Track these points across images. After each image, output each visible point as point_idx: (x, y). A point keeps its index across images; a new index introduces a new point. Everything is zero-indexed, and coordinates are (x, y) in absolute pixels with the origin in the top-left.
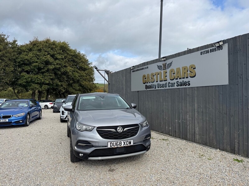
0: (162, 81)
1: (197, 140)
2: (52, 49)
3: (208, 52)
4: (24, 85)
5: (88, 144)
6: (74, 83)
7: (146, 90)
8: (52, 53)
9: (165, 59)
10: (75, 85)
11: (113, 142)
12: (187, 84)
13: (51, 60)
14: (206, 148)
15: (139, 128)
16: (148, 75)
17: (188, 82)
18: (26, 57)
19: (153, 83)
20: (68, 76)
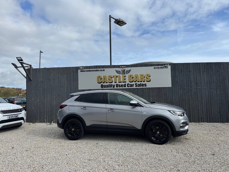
0: (121, 82)
3: (159, 68)
17: (145, 84)
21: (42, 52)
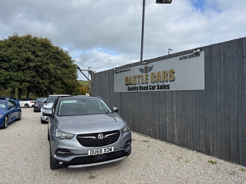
0: (144, 84)
1: (175, 141)
2: (33, 45)
3: (186, 58)
4: (2, 83)
5: (67, 152)
6: (56, 80)
7: (128, 91)
8: (33, 49)
9: (146, 62)
10: (57, 83)
11: (93, 150)
12: (167, 87)
13: (32, 57)
14: (184, 150)
15: (120, 134)
16: (131, 77)
17: (168, 85)
18: (5, 54)
19: (135, 86)
20: (50, 73)
21: (171, 50)
